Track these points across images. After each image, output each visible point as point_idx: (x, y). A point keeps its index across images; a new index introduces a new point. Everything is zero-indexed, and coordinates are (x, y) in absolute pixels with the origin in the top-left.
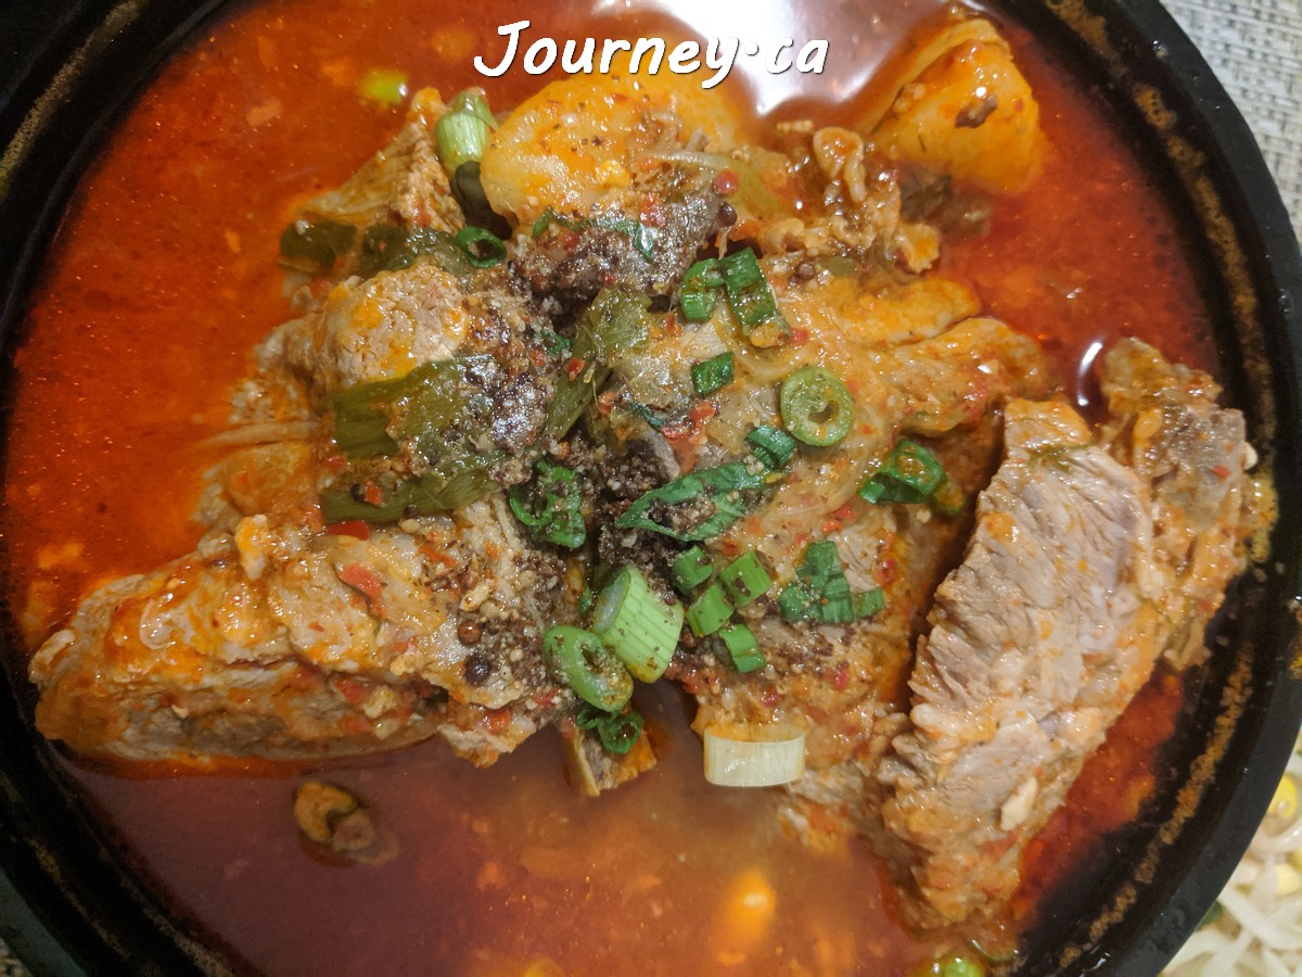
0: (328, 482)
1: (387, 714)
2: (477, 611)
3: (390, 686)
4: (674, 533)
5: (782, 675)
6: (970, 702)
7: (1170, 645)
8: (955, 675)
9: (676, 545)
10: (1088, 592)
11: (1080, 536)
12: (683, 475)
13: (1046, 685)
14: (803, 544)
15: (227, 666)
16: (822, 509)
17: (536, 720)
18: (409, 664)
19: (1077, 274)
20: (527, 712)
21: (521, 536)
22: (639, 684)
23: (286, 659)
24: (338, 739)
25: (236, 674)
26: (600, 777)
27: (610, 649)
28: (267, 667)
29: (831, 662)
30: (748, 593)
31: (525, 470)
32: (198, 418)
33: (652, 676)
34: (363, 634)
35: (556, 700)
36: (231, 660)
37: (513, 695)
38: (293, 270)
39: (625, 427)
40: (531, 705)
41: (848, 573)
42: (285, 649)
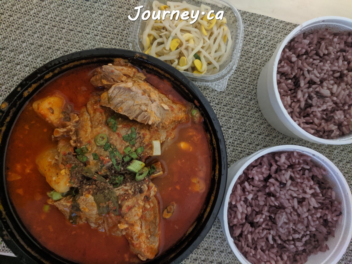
0: (113, 215)
1: (149, 205)
2: (133, 192)
3: (144, 205)
4: (121, 162)
5: (144, 144)
6: (148, 115)
7: (141, 80)
8: (144, 117)
9: (123, 161)
10: (132, 95)
11: (122, 96)
12: (112, 161)
13: (147, 102)
14: (123, 141)
15: (141, 229)
16: (118, 138)
17: (150, 182)
18: (140, 202)
19: (79, 89)
20: (148, 183)
21: (122, 185)
22: (146, 166)
23: (140, 220)
24: (154, 212)
25: (143, 228)
26: (159, 172)
27: (139, 171)
28: (142, 223)
29: (142, 136)
30: (130, 150)
31: (111, 185)
32: (104, 237)
33: (144, 164)
34: (136, 209)
35: (147, 179)
36: (140, 229)
37: (145, 186)
38: (79, 222)
39: (104, 170)
40: (147, 183)
41: (128, 133)
42: (139, 221)
